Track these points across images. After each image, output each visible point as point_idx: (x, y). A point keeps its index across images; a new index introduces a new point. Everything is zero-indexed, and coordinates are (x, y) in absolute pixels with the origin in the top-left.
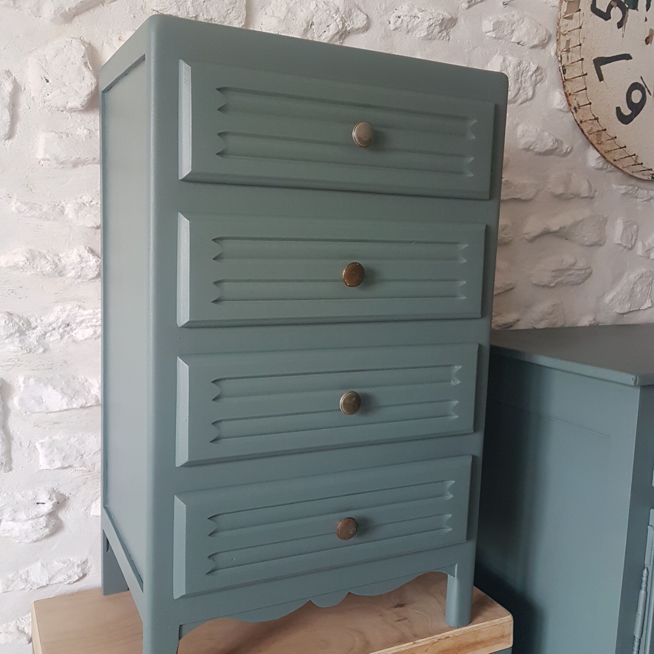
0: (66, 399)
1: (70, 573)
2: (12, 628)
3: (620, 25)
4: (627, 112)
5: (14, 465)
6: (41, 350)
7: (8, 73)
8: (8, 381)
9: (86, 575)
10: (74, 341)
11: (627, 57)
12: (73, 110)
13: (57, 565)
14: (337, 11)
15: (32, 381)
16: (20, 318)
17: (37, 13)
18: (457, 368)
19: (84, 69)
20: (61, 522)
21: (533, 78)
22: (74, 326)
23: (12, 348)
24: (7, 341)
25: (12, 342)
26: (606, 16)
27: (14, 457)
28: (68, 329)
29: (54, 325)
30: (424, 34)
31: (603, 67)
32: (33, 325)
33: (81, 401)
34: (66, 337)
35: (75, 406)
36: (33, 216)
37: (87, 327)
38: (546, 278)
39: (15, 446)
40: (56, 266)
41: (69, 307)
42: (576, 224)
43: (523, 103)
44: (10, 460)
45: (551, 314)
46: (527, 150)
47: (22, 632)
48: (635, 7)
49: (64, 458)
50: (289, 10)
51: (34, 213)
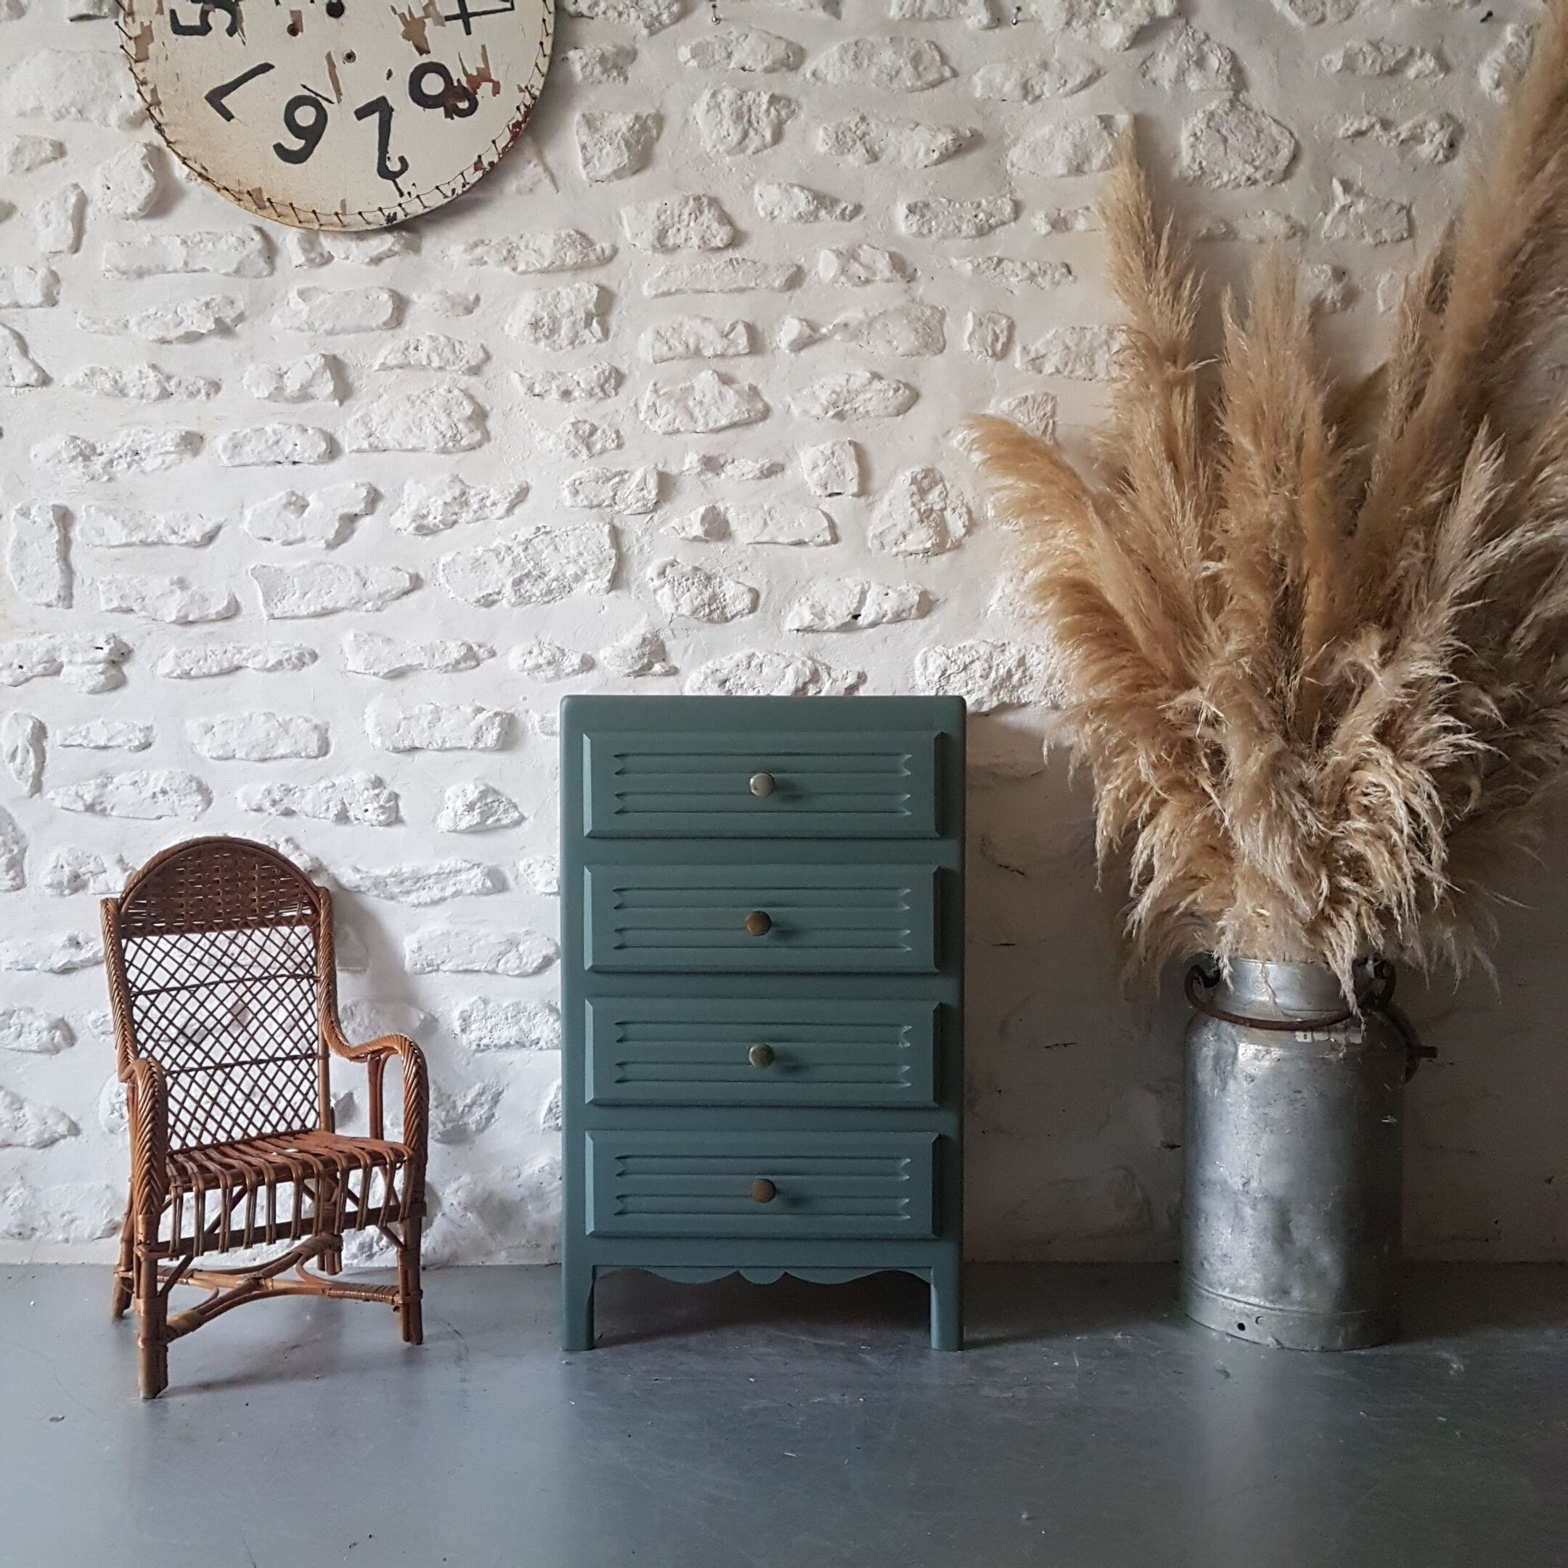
0: (125, 531)
1: (131, 736)
2: (72, 792)
3: (231, 31)
5: (74, 602)
6: (105, 478)
8: (71, 509)
9: (150, 745)
10: (143, 472)
12: (134, 216)
13: (119, 725)
15: (93, 510)
16: (84, 441)
17: (104, 121)
19: (145, 172)
20: (124, 676)
22: (143, 455)
23: (74, 473)
24: (71, 465)
25: (76, 468)
26: (204, 29)
27: (75, 592)
28: (137, 458)
29: (121, 452)
32: (99, 451)
33: (142, 536)
34: (135, 466)
35: (134, 539)
36: (95, 332)
37: (156, 456)
39: (77, 582)
40: (116, 382)
41: (133, 431)
47: (81, 797)
49: (122, 597)
51: (97, 327)
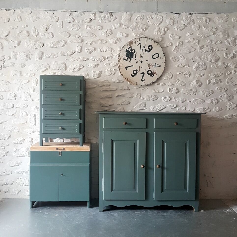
3: (130, 61)
4: (133, 75)
7: (37, 79)
11: (132, 66)
14: (78, 66)
18: (77, 111)
21: (114, 71)
26: (127, 60)
30: (93, 67)
31: (127, 68)
38: (119, 103)
42: (125, 94)
43: (113, 75)
44: (36, 124)
45: (121, 109)
46: (114, 82)
48: (133, 58)
50: (71, 67)
